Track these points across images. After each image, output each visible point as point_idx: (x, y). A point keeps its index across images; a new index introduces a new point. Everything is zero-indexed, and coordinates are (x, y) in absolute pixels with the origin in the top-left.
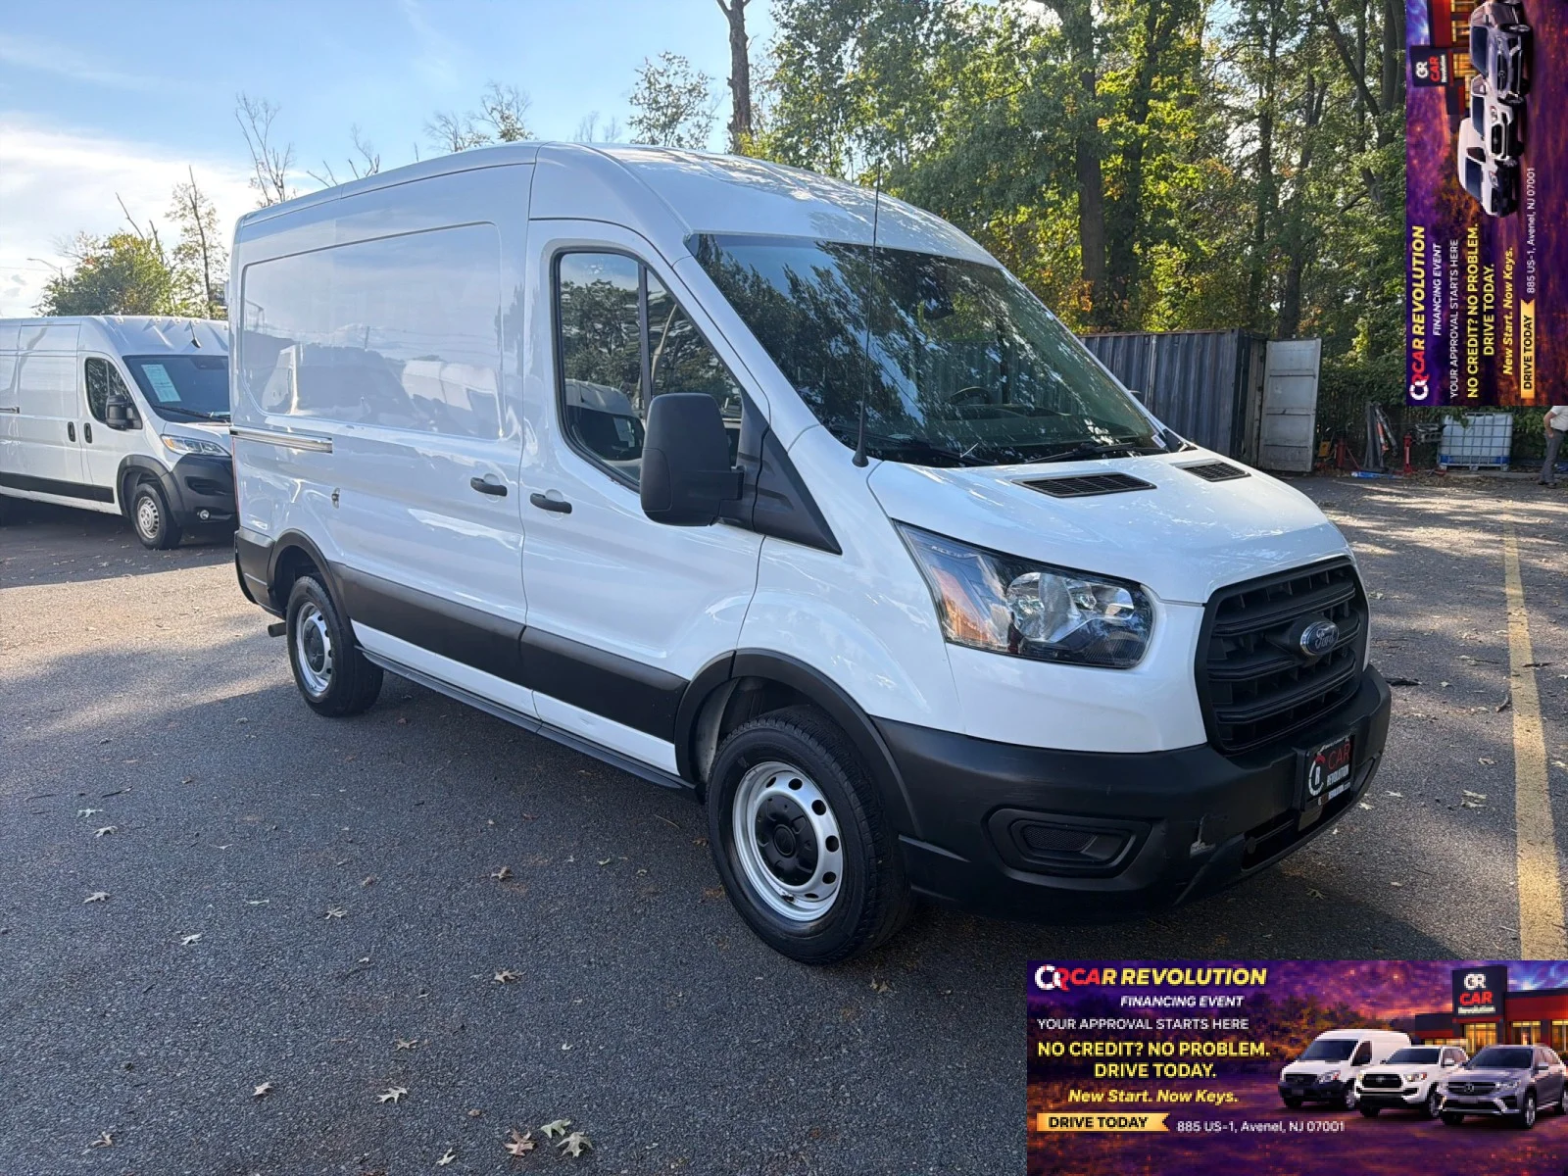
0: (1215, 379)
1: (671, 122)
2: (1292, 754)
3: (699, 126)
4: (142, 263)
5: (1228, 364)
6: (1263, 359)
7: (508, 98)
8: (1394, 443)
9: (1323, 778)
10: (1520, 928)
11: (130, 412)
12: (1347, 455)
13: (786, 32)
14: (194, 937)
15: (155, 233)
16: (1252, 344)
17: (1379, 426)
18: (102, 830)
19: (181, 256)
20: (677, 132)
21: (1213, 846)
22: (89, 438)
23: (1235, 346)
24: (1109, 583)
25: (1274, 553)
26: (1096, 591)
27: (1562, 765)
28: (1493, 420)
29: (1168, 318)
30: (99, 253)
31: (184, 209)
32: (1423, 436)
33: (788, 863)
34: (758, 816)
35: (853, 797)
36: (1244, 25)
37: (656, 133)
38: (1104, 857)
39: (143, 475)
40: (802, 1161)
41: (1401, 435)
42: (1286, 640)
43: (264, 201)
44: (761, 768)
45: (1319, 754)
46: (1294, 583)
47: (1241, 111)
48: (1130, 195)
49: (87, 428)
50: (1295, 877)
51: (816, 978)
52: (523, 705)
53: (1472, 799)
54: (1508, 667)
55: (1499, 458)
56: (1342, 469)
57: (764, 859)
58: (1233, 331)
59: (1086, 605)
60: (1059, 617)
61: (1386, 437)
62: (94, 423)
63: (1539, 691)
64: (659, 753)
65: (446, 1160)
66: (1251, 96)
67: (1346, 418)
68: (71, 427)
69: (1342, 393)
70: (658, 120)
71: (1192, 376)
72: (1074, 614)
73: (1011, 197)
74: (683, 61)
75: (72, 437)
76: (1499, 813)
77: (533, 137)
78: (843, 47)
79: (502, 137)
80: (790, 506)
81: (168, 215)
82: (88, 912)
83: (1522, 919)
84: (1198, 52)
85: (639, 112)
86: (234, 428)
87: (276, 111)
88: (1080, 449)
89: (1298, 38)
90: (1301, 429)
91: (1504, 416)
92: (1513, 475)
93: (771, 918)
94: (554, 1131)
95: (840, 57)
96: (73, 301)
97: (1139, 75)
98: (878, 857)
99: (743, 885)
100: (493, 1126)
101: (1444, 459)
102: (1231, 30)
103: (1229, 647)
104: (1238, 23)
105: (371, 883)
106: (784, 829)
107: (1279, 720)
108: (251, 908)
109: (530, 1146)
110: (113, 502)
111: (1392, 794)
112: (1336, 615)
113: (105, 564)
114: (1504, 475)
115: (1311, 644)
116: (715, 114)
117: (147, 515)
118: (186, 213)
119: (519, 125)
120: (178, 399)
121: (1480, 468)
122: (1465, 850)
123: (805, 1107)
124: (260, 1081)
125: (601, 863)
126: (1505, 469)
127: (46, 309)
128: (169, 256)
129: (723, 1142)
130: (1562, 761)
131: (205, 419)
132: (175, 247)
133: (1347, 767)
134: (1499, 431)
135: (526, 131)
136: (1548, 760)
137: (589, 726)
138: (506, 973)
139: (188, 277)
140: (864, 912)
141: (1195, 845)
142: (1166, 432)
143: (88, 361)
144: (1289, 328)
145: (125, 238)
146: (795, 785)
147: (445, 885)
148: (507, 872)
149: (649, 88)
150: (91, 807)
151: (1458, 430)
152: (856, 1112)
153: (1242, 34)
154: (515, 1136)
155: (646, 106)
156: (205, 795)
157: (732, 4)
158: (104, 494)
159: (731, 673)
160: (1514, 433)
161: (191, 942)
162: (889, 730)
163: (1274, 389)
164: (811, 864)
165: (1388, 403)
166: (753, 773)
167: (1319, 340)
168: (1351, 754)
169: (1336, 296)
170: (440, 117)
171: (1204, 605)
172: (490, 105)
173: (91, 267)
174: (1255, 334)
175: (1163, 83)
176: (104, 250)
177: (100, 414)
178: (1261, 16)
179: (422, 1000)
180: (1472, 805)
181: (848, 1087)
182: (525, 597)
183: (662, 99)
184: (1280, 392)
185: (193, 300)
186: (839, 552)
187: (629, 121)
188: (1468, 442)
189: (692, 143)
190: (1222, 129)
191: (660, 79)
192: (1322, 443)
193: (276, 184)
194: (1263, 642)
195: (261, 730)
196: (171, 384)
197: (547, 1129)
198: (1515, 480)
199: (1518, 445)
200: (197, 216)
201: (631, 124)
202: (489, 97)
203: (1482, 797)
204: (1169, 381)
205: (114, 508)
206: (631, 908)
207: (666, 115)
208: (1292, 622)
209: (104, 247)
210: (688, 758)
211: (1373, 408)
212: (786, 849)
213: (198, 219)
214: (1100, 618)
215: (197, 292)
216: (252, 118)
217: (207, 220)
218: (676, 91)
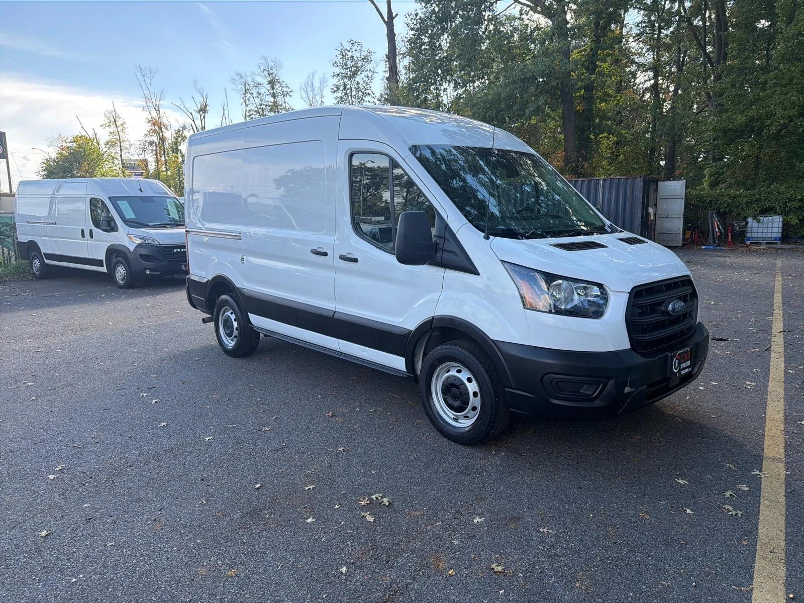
0: (632, 201)
1: (353, 75)
2: (665, 355)
3: (368, 77)
4: (90, 149)
5: (639, 194)
6: (656, 190)
7: (271, 64)
8: (723, 231)
9: (679, 365)
10: (765, 431)
11: (112, 224)
12: (700, 238)
13: (413, 32)
14: (210, 438)
15: (96, 135)
16: (650, 184)
17: (715, 222)
18: (154, 401)
19: (108, 146)
20: (357, 80)
21: (634, 390)
22: (91, 236)
23: (642, 184)
24: (590, 284)
25: (658, 274)
26: (585, 288)
27: (791, 371)
28: (773, 219)
29: (608, 170)
30: (70, 144)
31: (110, 122)
32: (737, 228)
33: (457, 404)
34: (443, 385)
35: (485, 374)
36: (645, 23)
37: (346, 80)
38: (590, 393)
39: (118, 254)
40: (474, 507)
41: (727, 227)
42: (663, 308)
43: (150, 118)
44: (444, 365)
45: (677, 355)
46: (666, 285)
47: (643, 65)
48: (588, 110)
49: (91, 231)
50: (670, 414)
51: (469, 450)
52: (333, 346)
53: (749, 385)
54: (771, 333)
55: (776, 238)
56: (697, 244)
57: (446, 403)
58: (641, 177)
59: (581, 294)
60: (569, 299)
61: (719, 229)
62: (95, 229)
63: (785, 343)
64: (398, 363)
65: (337, 507)
66: (649, 58)
67: (699, 218)
68: (83, 231)
69: (696, 206)
70: (347, 74)
71: (621, 199)
72: (576, 297)
73: (527, 112)
74: (360, 44)
75: (83, 236)
76: (760, 390)
77: (284, 84)
78: (442, 38)
79: (269, 84)
80: (458, 256)
81: (102, 126)
82: (161, 430)
83: (766, 428)
84: (621, 36)
85: (337, 70)
86: (187, 229)
87: (155, 73)
88: (575, 232)
89: (671, 29)
90: (677, 225)
91: (778, 217)
92: (783, 246)
93: (449, 427)
94: (376, 498)
95: (440, 44)
96: (56, 169)
97: (591, 49)
98: (496, 398)
99: (437, 416)
100: (352, 496)
101: (748, 239)
102: (638, 26)
103: (639, 311)
104: (642, 22)
105: (276, 418)
106: (454, 390)
107: (660, 341)
108: (229, 428)
109: (369, 502)
110: (103, 266)
111: (714, 383)
112: (684, 299)
113: (103, 295)
114: (779, 247)
115: (673, 310)
116: (376, 70)
117: (121, 272)
118: (111, 124)
119: (277, 78)
120: (135, 217)
121: (767, 243)
122: (744, 404)
123: (473, 491)
124: (257, 483)
125: (371, 411)
126: (779, 244)
127: (42, 173)
128: (102, 146)
129: (443, 502)
130: (791, 370)
131: (147, 226)
132: (105, 141)
133: (689, 362)
134: (776, 225)
135: (281, 81)
136: (785, 370)
137: (365, 353)
138: (343, 448)
139: (112, 156)
140: (490, 420)
141: (626, 388)
142: (611, 225)
143: (91, 199)
144: (670, 174)
145: (81, 137)
146: (459, 371)
147: (308, 418)
148: (332, 414)
149: (342, 58)
150: (145, 393)
151: (755, 224)
152: (493, 492)
153: (644, 27)
154: (362, 499)
155: (341, 67)
156: (192, 388)
157: (388, 18)
158: (99, 263)
159: (431, 325)
160: (784, 225)
161: (209, 439)
162: (500, 345)
163: (662, 205)
164: (466, 402)
165: (720, 211)
166: (440, 367)
167: (685, 181)
168: (691, 356)
169: (694, 158)
170: (238, 74)
171: (629, 293)
172: (262, 68)
173: (64, 152)
174: (652, 178)
175: (603, 53)
176: (71, 143)
177: (97, 224)
178: (653, 18)
179: (311, 457)
180: (749, 387)
181: (488, 484)
182: (335, 300)
183: (349, 63)
184: (665, 206)
185: (114, 168)
186: (478, 274)
187: (333, 74)
188: (760, 230)
189: (364, 85)
190: (634, 75)
191: (348, 53)
192: (687, 232)
193: (155, 109)
194: (654, 308)
195: (206, 363)
196: (131, 210)
197: (374, 497)
198: (784, 249)
199: (785, 232)
200: (116, 125)
201: (334, 76)
202: (262, 64)
203: (753, 384)
204: (609, 201)
205: (104, 269)
206: (387, 426)
207: (351, 71)
208: (665, 301)
209: (71, 142)
210: (410, 364)
211: (712, 214)
212: (455, 398)
213: (117, 127)
214: (587, 298)
215: (116, 164)
216: (144, 76)
217: (121, 128)
218: (356, 59)
